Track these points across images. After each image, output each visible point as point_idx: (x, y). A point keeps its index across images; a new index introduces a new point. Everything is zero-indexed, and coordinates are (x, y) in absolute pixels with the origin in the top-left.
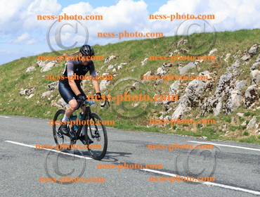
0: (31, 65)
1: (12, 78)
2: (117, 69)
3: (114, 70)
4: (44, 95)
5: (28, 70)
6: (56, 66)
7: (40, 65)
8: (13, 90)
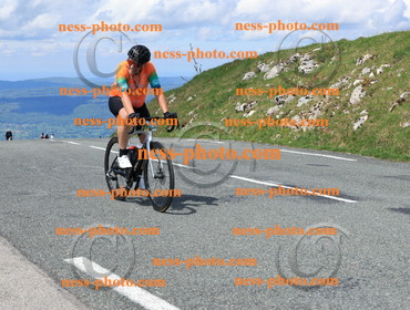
0: (249, 70)
1: (224, 88)
2: (375, 74)
3: (372, 74)
4: (270, 111)
5: (246, 77)
6: (286, 70)
7: (262, 69)
8: (226, 106)
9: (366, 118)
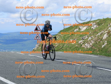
0: (77, 28)
1: (68, 35)
6: (88, 28)
7: (80, 28)
9: (106, 44)
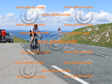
3: (111, 31)
4: (89, 38)
5: (84, 31)
6: (92, 30)
7: (87, 29)
8: (80, 37)
9: (109, 40)
